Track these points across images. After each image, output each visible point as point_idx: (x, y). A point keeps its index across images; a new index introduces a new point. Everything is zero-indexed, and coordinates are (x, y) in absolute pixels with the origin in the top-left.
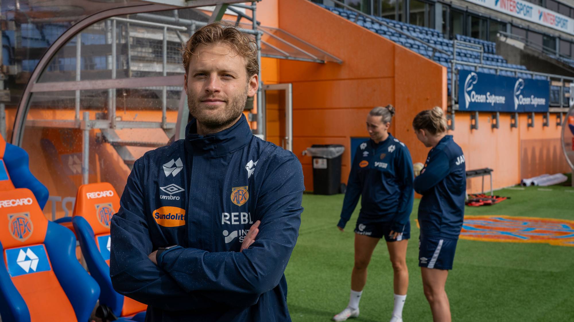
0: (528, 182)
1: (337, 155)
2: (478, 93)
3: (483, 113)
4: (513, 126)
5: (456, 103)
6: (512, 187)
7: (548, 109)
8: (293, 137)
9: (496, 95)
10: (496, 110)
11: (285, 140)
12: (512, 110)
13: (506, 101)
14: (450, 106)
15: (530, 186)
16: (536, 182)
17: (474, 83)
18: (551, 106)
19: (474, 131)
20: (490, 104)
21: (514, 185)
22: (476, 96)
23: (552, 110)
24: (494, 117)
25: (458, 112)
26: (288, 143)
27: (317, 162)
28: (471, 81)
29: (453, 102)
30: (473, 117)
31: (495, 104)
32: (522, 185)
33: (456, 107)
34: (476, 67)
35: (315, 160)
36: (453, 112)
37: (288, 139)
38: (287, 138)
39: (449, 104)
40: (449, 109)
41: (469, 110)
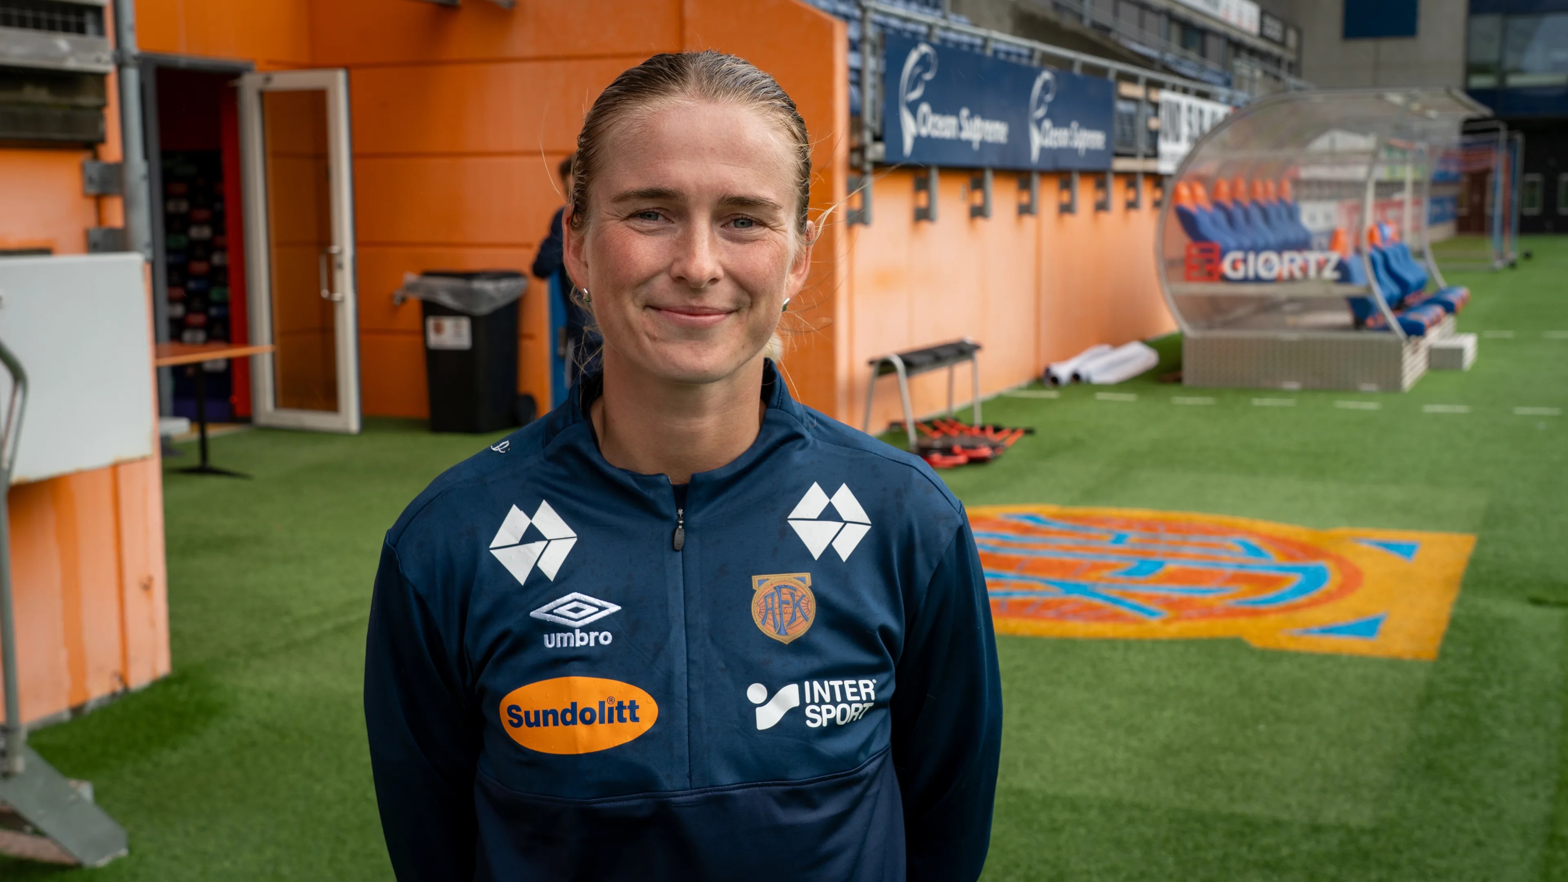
0: (1063, 371)
1: (501, 302)
2: (938, 109)
3: (949, 170)
4: (1025, 210)
5: (877, 139)
6: (1020, 389)
7: (1109, 163)
8: (358, 243)
9: (984, 117)
10: (984, 162)
11: (330, 258)
12: (1022, 164)
13: (1010, 135)
14: (858, 150)
15: (1068, 385)
16: (1083, 372)
17: (928, 76)
18: (1118, 155)
19: (925, 225)
20: (969, 143)
21: (1024, 381)
22: (933, 119)
23: (1121, 164)
24: (978, 184)
25: (879, 166)
26: (340, 266)
27: (438, 329)
28: (918, 71)
29: (867, 137)
30: (922, 185)
31: (983, 143)
32: (1048, 383)
33: (877, 151)
34: (930, 27)
35: (431, 322)
36: (868, 167)
37: (341, 253)
38: (335, 249)
39: (856, 141)
40: (856, 159)
41: (914, 161)
